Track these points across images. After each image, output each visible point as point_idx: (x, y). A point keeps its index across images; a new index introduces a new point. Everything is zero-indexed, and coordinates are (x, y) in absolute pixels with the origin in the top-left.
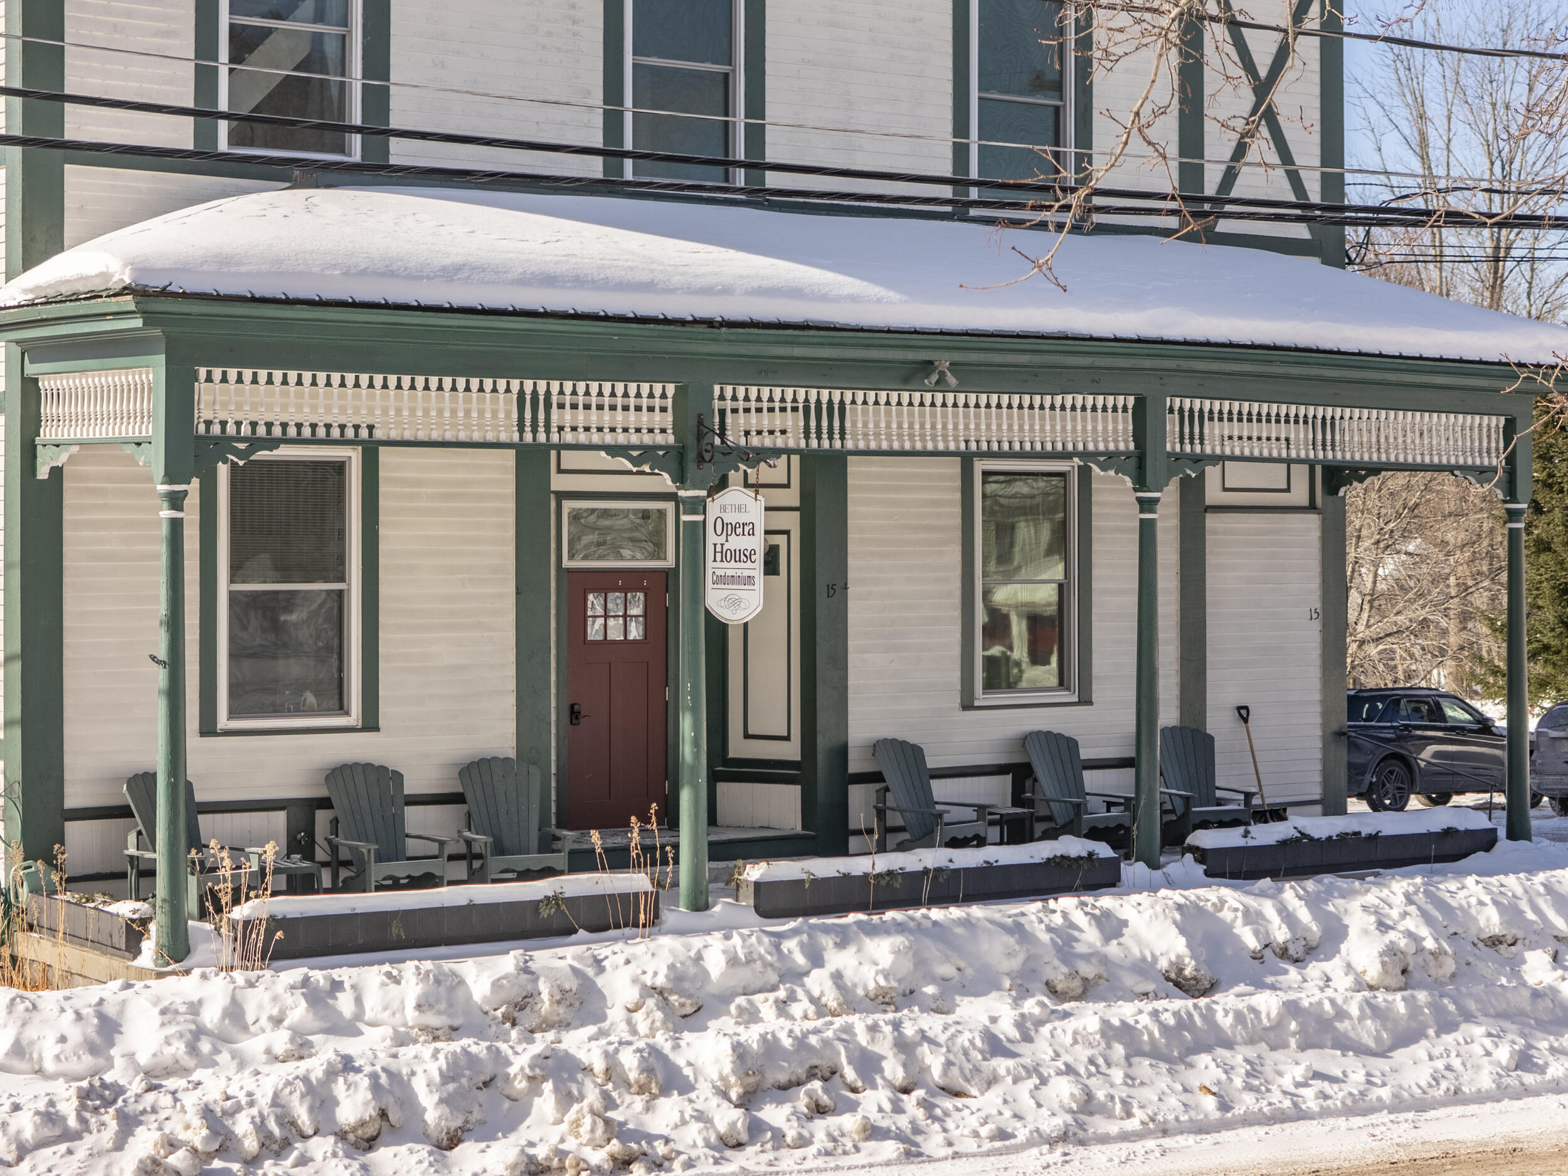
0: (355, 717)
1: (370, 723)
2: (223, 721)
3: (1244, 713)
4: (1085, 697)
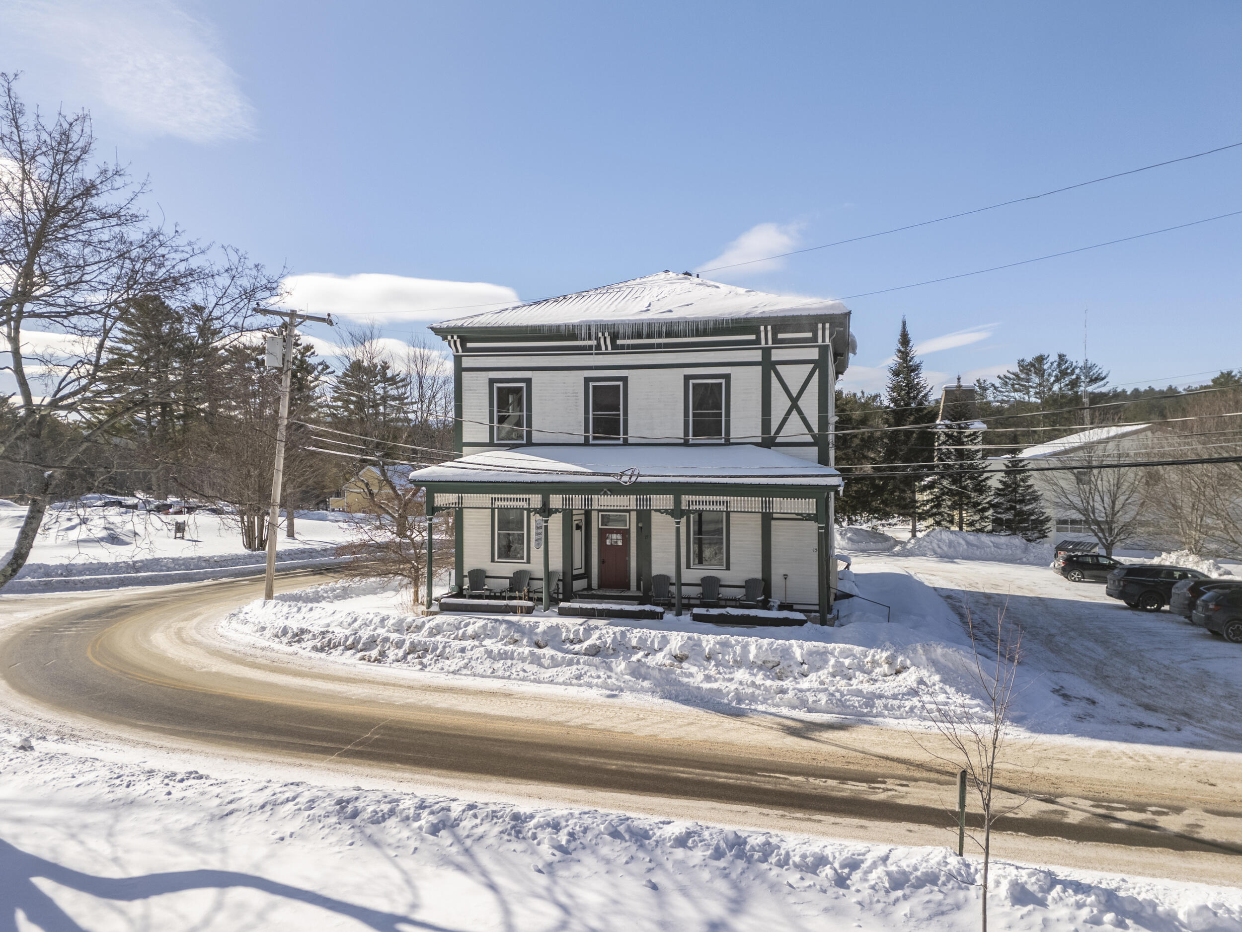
0: (525, 560)
1: (528, 562)
2: (496, 559)
3: (786, 577)
4: (728, 568)
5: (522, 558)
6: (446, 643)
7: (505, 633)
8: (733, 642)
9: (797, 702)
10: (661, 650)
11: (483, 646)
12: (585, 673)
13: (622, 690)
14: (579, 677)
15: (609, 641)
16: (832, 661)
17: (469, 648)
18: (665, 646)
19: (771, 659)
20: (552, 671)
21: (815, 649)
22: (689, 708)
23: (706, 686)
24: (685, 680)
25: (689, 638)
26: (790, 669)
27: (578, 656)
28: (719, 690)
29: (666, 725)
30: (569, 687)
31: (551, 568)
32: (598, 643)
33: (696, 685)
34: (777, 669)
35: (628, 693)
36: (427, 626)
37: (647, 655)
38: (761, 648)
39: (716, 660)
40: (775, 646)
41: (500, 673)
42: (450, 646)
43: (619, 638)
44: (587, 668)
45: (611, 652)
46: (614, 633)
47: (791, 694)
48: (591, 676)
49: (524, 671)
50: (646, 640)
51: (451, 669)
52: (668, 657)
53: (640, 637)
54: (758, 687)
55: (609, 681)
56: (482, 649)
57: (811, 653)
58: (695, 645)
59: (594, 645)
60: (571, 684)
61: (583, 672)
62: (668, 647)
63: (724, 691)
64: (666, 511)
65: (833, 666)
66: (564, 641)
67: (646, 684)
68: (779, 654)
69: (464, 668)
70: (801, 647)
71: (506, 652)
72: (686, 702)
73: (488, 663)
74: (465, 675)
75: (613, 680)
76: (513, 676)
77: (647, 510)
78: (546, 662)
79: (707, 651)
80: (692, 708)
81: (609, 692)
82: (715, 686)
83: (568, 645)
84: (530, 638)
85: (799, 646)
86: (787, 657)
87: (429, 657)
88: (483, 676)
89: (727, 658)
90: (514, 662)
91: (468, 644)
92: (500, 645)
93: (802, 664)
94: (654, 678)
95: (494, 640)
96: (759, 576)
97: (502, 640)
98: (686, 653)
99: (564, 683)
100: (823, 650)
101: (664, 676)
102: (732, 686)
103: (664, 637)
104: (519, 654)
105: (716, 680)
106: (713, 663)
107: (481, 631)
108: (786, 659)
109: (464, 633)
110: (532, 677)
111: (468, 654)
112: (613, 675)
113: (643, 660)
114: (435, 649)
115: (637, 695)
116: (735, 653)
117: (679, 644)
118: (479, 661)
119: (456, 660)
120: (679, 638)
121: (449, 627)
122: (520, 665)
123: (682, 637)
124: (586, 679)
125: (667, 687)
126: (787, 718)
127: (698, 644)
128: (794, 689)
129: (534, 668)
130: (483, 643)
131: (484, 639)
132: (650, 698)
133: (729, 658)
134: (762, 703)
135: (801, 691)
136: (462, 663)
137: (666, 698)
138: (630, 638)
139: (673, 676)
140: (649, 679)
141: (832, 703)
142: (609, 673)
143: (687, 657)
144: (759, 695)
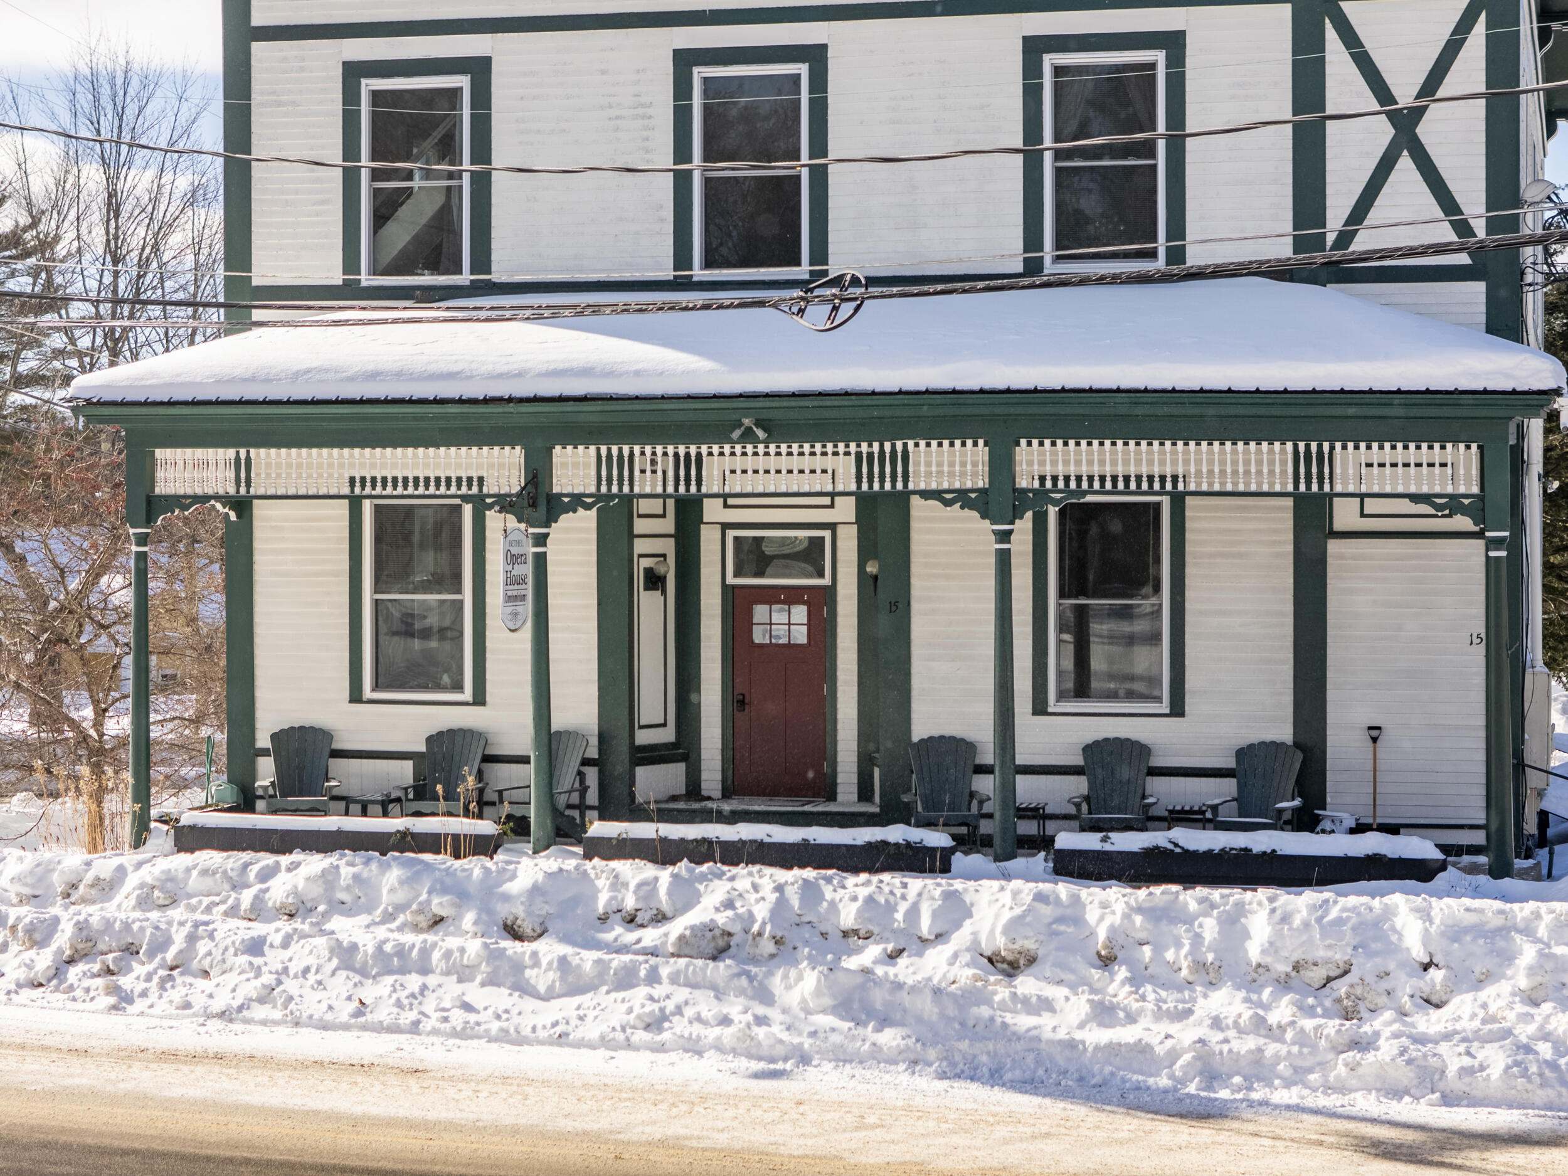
0: (467, 695)
1: (479, 699)
2: (368, 693)
3: (1375, 733)
4: (1177, 709)
5: (458, 687)
6: (196, 925)
7: (401, 897)
8: (1193, 906)
9: (1405, 1075)
10: (940, 937)
11: (323, 933)
12: (679, 1011)
13: (805, 1060)
14: (655, 1023)
15: (761, 912)
16: (1528, 954)
17: (277, 939)
18: (958, 925)
19: (1321, 953)
20: (566, 1007)
21: (1472, 919)
22: (1036, 1100)
23: (1096, 1036)
24: (1023, 1022)
25: (1040, 897)
26: (1385, 985)
27: (653, 960)
28: (1142, 1049)
29: (955, 1140)
30: (621, 1054)
31: (558, 722)
32: (722, 919)
33: (1061, 1035)
34: (1341, 988)
35: (828, 1066)
36: (133, 880)
37: (893, 956)
38: (1286, 919)
39: (1130, 964)
40: (1334, 913)
41: (384, 1014)
42: (211, 936)
43: (795, 902)
44: (681, 994)
45: (768, 947)
46: (779, 888)
47: (1387, 1049)
48: (699, 1019)
49: (467, 1007)
50: (891, 908)
51: (217, 1006)
52: (966, 957)
53: (870, 900)
54: (1275, 1033)
55: (761, 1032)
56: (321, 942)
57: (1455, 933)
58: (1060, 920)
59: (710, 927)
60: (629, 1045)
61: (670, 1006)
62: (968, 927)
63: (1160, 1050)
64: (962, 498)
65: (1531, 971)
66: (604, 919)
67: (890, 1038)
68: (1350, 938)
69: (261, 1000)
70: (1426, 915)
71: (402, 952)
72: (1030, 1085)
73: (341, 984)
74: (264, 1023)
75: (777, 1030)
76: (427, 1025)
77: (893, 494)
78: (542, 979)
79: (1102, 935)
80: (1047, 1101)
81: (762, 1066)
82: (1126, 1034)
83: (619, 930)
84: (485, 910)
85: (1417, 910)
86: (1375, 946)
87: (140, 969)
88: (325, 1026)
89: (1170, 955)
90: (432, 980)
91: (274, 930)
92: (381, 932)
93: (1426, 967)
94: (919, 1020)
95: (364, 919)
96: (1284, 733)
97: (388, 917)
98: (1030, 945)
99: (605, 1042)
100: (1499, 921)
101: (952, 1011)
102: (1186, 1034)
103: (951, 896)
104: (448, 954)
105: (1131, 1018)
106: (1122, 973)
107: (317, 890)
108: (1371, 955)
109: (258, 899)
110: (495, 1026)
111: (274, 958)
112: (774, 1013)
113: (880, 971)
114: (161, 944)
115: (859, 1072)
116: (1198, 938)
117: (1007, 916)
118: (312, 978)
119: (232, 978)
120: (1006, 898)
121: (208, 882)
122: (452, 989)
123: (1015, 894)
124: (679, 1026)
125: (964, 1045)
126: (1373, 1121)
127: (1074, 916)
128: (1396, 1036)
129: (501, 998)
130: (328, 927)
131: (326, 915)
132: (904, 1078)
133: (1179, 956)
134: (1288, 1084)
135: (1420, 1040)
136: (251, 988)
137: (958, 1076)
138: (833, 904)
139: (985, 1011)
140: (901, 1024)
141: (1525, 1074)
142: (761, 1010)
143: (1032, 960)
144: (1277, 1059)
